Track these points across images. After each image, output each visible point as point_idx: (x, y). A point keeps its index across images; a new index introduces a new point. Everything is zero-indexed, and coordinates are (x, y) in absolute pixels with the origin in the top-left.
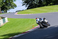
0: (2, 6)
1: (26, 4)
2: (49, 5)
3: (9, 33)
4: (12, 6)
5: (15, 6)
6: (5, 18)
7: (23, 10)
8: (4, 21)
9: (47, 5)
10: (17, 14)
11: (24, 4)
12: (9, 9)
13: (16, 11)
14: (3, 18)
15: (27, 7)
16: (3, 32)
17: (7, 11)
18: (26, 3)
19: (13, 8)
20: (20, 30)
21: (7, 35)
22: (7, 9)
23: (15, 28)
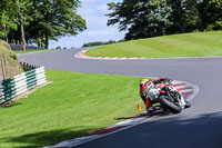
0: (30, 22)
1: (122, 19)
2: (211, 26)
3: (41, 130)
4: (67, 25)
5: (81, 25)
6: (37, 71)
7: (111, 42)
8: (31, 81)
9: (202, 27)
10: (86, 57)
11: (117, 21)
14: (27, 68)
15: (127, 32)
16: (20, 122)
17: (47, 44)
18: (121, 16)
19: (73, 33)
20: (86, 119)
21: (32, 135)
22: (48, 34)
23: (70, 110)
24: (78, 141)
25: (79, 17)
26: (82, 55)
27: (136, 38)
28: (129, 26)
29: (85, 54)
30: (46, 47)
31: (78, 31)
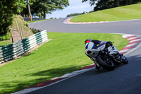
0: (34, 3)
3: (51, 68)
4: (57, 4)
5: (66, 3)
6: (42, 33)
7: (84, 13)
8: (39, 39)
10: (71, 23)
12: (52, 9)
13: (68, 16)
14: (35, 32)
15: (95, 6)
16: (36, 64)
19: (61, 8)
20: (77, 60)
21: (46, 71)
22: (45, 10)
24: (75, 73)
26: (68, 22)
27: (100, 9)
28: (96, 2)
29: (70, 21)
30: (44, 18)
31: (64, 7)
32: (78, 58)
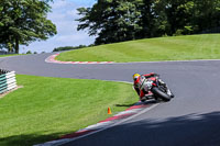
1: (91, 24)
3: (12, 134)
5: (52, 30)
6: (8, 75)
7: (81, 47)
8: (2, 86)
9: (171, 32)
10: (56, 62)
11: (86, 25)
12: (29, 39)
15: (97, 36)
17: (17, 48)
19: (43, 38)
22: (18, 39)
25: (49, 21)
26: (53, 60)
27: (106, 42)
28: (99, 31)
29: (55, 59)
30: (17, 52)
31: (48, 36)
32: (57, 119)
